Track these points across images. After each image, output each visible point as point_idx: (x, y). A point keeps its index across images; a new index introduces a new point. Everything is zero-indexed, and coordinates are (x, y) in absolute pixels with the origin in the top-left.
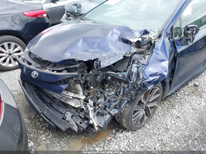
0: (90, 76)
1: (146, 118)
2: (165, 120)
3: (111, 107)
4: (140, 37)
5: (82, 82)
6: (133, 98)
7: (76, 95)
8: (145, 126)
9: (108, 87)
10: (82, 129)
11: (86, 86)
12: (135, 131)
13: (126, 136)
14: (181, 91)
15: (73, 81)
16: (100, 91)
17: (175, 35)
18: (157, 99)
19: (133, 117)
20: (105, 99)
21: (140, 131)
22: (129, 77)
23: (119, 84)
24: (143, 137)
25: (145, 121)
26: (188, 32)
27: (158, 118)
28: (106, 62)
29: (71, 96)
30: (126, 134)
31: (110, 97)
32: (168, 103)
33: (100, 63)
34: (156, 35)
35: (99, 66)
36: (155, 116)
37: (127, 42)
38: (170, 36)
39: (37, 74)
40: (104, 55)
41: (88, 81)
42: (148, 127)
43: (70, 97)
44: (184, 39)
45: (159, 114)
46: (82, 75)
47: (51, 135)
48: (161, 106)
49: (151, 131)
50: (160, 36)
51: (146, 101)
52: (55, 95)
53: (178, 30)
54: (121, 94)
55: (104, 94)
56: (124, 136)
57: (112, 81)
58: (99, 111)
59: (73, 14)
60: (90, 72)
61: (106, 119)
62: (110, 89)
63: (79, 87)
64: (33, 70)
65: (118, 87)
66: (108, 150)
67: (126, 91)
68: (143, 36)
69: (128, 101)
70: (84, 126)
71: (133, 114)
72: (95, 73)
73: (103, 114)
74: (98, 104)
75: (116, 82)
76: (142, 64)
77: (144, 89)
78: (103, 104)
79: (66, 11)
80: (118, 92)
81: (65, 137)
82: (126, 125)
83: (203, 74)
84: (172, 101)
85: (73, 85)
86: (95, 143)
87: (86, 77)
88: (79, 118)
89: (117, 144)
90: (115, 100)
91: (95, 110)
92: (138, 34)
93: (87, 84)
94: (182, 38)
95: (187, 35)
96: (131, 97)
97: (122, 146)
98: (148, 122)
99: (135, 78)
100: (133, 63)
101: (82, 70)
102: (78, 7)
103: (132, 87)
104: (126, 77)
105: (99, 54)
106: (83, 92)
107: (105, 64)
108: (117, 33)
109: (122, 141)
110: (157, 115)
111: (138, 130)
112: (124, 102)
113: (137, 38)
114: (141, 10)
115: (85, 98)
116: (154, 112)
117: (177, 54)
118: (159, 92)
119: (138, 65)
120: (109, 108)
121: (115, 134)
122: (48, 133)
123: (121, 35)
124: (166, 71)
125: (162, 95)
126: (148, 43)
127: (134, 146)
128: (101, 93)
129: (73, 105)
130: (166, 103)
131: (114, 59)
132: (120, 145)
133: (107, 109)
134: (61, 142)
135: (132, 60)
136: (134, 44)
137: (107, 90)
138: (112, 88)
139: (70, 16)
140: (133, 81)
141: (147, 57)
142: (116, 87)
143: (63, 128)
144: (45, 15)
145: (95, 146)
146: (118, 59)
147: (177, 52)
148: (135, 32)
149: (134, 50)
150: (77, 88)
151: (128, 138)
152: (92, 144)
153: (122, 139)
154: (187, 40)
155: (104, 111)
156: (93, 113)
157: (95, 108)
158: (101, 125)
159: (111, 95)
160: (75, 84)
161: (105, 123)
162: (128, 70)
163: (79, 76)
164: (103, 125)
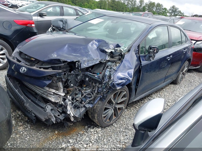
0: (71, 76)
1: (114, 118)
2: (130, 122)
3: (87, 101)
4: (113, 49)
5: (64, 80)
6: (105, 95)
7: (57, 91)
8: (114, 124)
9: (85, 87)
10: (60, 120)
11: (66, 84)
12: (104, 128)
13: (97, 132)
14: (145, 101)
15: (56, 79)
16: (78, 89)
17: (140, 52)
18: (124, 102)
19: (104, 113)
20: (82, 95)
21: (108, 128)
22: (103, 78)
23: (95, 85)
24: (111, 133)
25: (114, 120)
26: (151, 51)
27: (125, 120)
28: (86, 64)
29: (53, 92)
30: (97, 130)
31: (86, 94)
32: (134, 109)
33: (81, 64)
34: (127, 50)
35: (79, 67)
36: (122, 118)
37: (103, 51)
38: (137, 52)
39: (26, 70)
40: (85, 59)
41: (69, 80)
42: (116, 126)
43: (51, 93)
44: (147, 56)
45: (126, 116)
46: (65, 74)
47: (29, 127)
48: (128, 111)
49: (118, 129)
50: (129, 51)
51: (115, 101)
52: (38, 91)
53: (144, 48)
54: (96, 92)
55: (81, 92)
56: (95, 131)
57: (89, 82)
58: (76, 104)
59: (59, 29)
60: (72, 72)
61: (81, 111)
62: (87, 88)
63: (60, 85)
64: (22, 66)
65: (93, 87)
66: (80, 140)
67: (100, 90)
68: (116, 48)
69: (101, 98)
70: (62, 117)
71: (104, 111)
72: (76, 73)
73: (80, 107)
74: (76, 98)
75: (93, 82)
76: (114, 69)
77: (114, 89)
78: (80, 98)
79: (52, 25)
80: (93, 91)
81: (42, 130)
82: (98, 120)
83: (164, 90)
84: (137, 108)
85: (56, 82)
86: (68, 136)
87: (68, 75)
88: (57, 111)
89: (89, 137)
90: (90, 96)
91: (72, 103)
92: (112, 47)
93: (68, 83)
94: (146, 55)
95: (150, 52)
96: (103, 95)
97: (92, 139)
98: (116, 122)
99: (108, 80)
100: (107, 68)
101: (65, 70)
102: (63, 23)
103: (105, 86)
104: (101, 78)
105: (81, 58)
106: (64, 90)
107: (85, 65)
108: (96, 44)
109: (93, 135)
110: (124, 118)
111: (107, 128)
112: (97, 98)
113: (111, 50)
114: (118, 32)
115: (64, 95)
116: (121, 113)
117: (141, 67)
118: (126, 95)
119: (111, 70)
120: (85, 102)
121: (87, 129)
122: (26, 125)
123: (99, 46)
124: (131, 77)
125: (128, 99)
126: (119, 55)
127: (103, 139)
128: (79, 90)
129: (53, 100)
130: (132, 109)
131: (93, 63)
132: (91, 138)
133: (83, 102)
134: (38, 134)
135: (107, 66)
136: (108, 53)
137: (84, 89)
138: (89, 88)
139: (55, 30)
140: (106, 81)
141: (118, 65)
142: (92, 87)
143: (43, 119)
144: (33, 25)
145: (69, 138)
146: (95, 63)
147: (141, 65)
148: (110, 44)
149: (108, 58)
150: (58, 86)
151: (98, 133)
152: (66, 136)
153: (93, 133)
154: (150, 57)
155: (81, 104)
156: (71, 106)
157: (73, 102)
158: (77, 116)
159: (88, 92)
160: (58, 81)
161: (80, 114)
162: (103, 73)
163: (62, 75)
164: (78, 116)
